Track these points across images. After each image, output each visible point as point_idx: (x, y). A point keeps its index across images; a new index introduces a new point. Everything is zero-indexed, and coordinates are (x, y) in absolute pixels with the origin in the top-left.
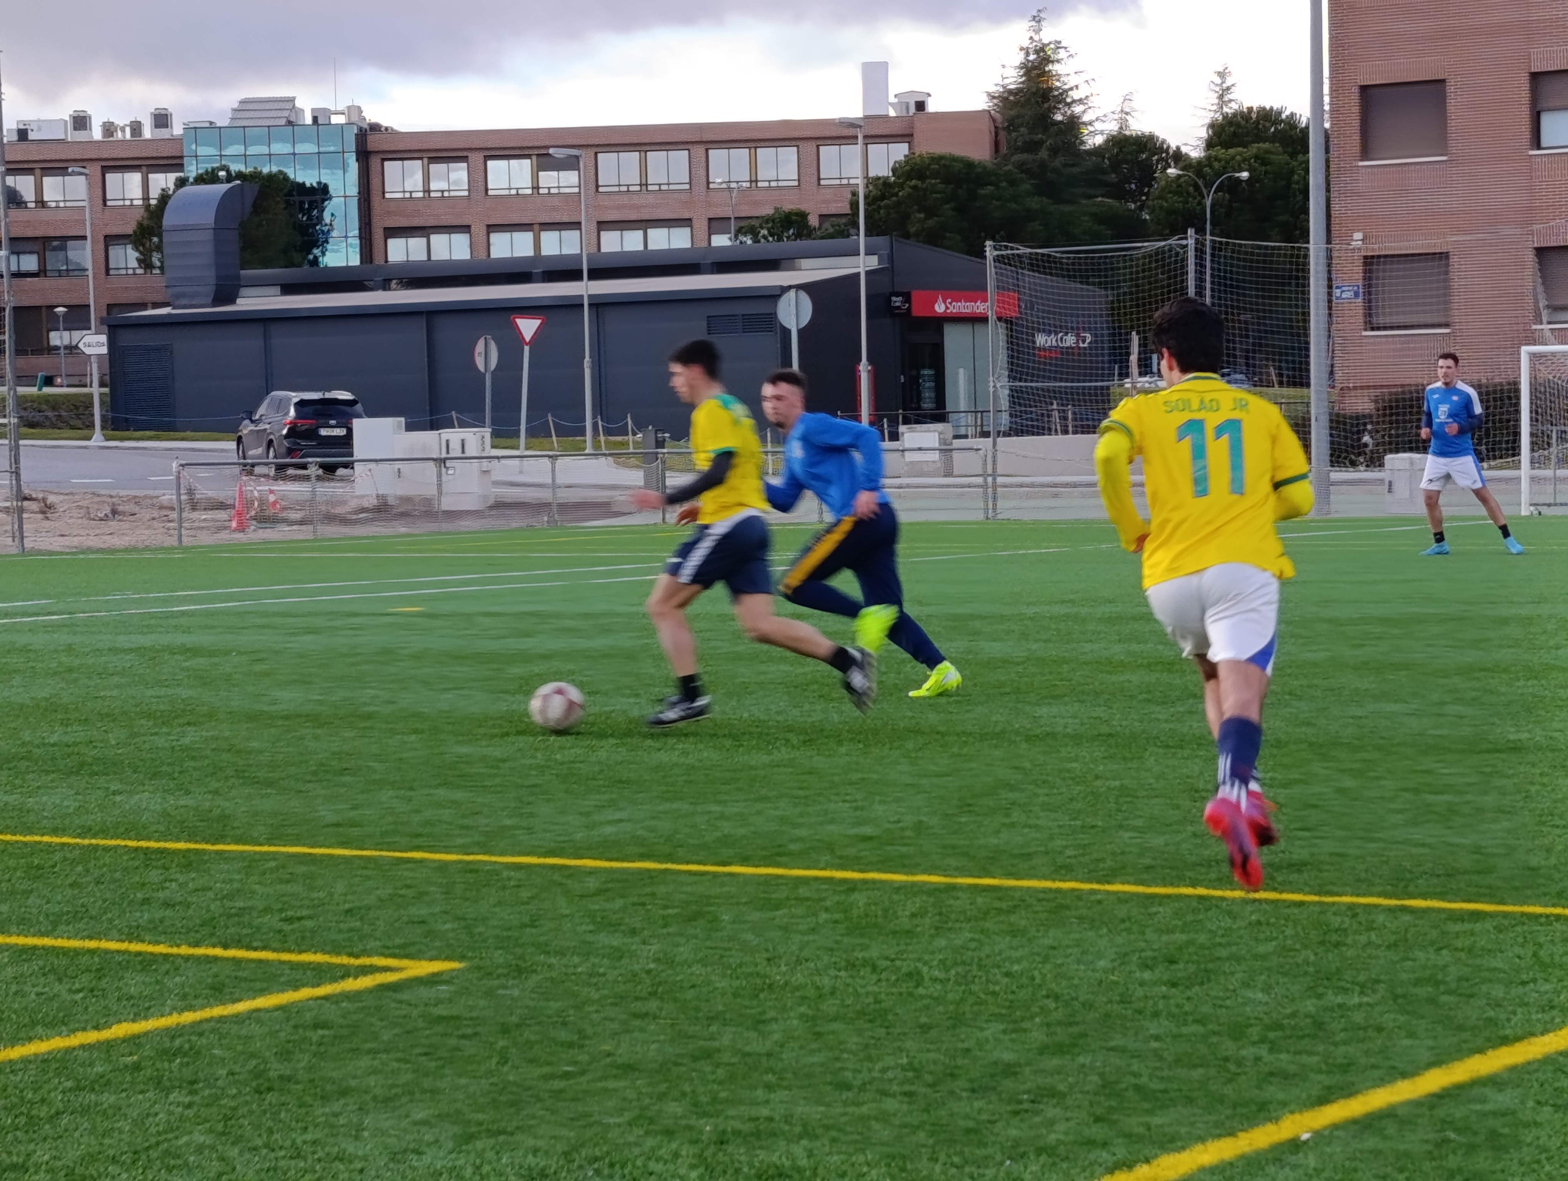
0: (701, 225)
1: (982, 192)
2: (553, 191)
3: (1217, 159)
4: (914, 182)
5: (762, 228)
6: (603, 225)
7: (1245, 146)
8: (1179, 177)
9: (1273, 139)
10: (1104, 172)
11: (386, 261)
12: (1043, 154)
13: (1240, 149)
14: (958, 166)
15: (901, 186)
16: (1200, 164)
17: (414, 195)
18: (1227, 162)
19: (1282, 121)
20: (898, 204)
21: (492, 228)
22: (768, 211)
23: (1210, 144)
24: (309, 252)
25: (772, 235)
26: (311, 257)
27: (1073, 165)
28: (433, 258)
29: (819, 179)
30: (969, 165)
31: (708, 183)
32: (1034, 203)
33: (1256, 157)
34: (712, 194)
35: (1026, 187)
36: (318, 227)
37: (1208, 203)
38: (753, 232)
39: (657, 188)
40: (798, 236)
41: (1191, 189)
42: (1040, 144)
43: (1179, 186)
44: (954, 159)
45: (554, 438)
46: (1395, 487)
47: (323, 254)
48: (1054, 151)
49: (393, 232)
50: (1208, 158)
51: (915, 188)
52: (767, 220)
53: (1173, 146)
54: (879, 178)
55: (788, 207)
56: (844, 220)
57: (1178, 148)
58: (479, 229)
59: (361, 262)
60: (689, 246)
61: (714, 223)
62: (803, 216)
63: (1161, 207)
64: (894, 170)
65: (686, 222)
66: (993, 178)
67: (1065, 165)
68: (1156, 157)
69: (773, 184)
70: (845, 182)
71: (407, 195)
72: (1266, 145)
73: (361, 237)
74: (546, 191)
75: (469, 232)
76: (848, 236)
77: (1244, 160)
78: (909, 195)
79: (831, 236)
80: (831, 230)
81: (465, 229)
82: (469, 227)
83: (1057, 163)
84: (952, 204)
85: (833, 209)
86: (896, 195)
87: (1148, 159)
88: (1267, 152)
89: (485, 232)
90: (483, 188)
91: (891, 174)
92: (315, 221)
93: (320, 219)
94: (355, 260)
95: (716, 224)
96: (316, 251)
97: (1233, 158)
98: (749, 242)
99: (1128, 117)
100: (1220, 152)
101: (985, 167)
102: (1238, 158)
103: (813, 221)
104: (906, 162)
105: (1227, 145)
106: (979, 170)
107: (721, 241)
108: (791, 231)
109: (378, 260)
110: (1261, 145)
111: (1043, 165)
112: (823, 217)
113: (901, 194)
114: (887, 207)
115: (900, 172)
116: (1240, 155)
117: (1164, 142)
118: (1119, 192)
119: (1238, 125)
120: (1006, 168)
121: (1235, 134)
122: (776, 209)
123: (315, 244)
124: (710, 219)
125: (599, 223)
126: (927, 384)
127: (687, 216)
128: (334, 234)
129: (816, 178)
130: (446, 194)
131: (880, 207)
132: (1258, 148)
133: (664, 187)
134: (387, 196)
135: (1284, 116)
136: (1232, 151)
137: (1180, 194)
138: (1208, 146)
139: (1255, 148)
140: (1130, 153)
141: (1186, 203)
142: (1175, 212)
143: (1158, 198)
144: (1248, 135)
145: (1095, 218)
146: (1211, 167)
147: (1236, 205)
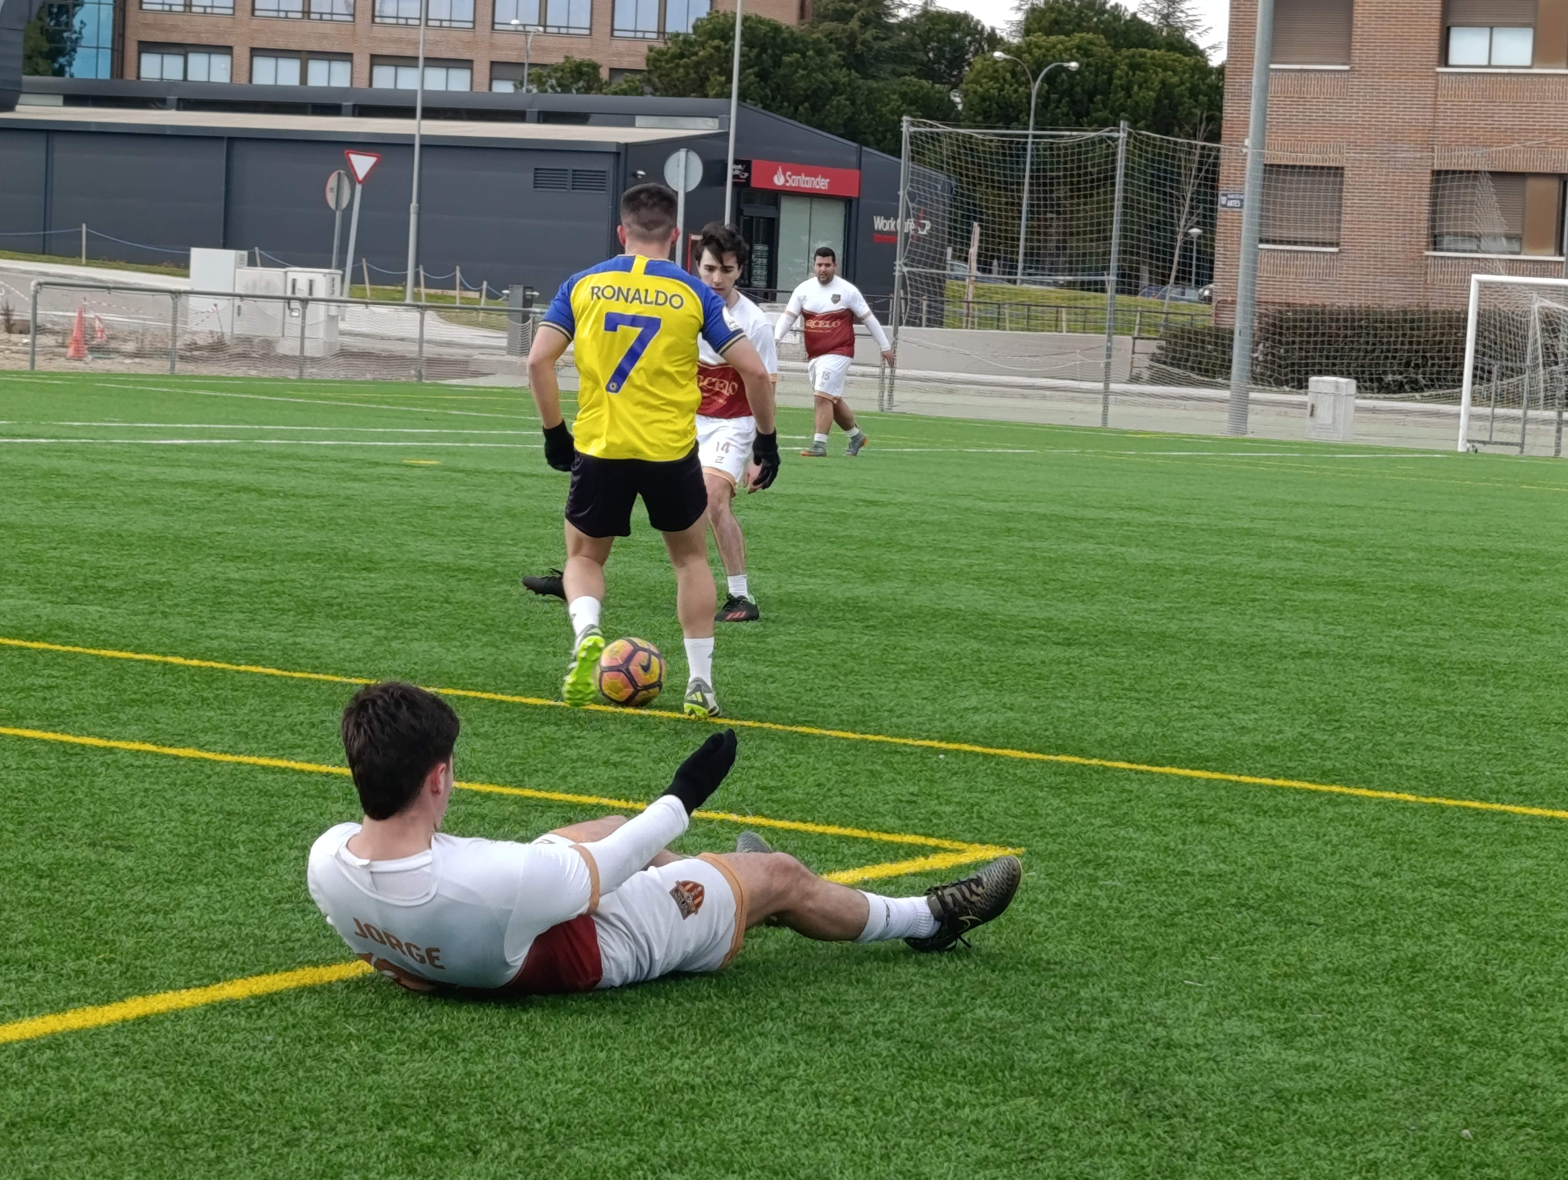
0: (482, 70)
1: (786, 59)
2: (325, 17)
3: (1035, 45)
4: (716, 42)
5: (550, 77)
6: (376, 60)
7: (1067, 34)
8: (1006, 61)
9: (1095, 30)
10: (914, 50)
11: (139, 77)
12: (854, 24)
13: (1062, 37)
14: (764, 28)
15: (703, 45)
16: (1018, 48)
17: (174, 8)
18: (1048, 50)
19: (1105, 11)
20: (698, 64)
21: (255, 52)
22: (557, 59)
23: (1027, 29)
24: (54, 60)
25: (560, 85)
26: (56, 66)
27: (883, 40)
28: (191, 77)
29: (613, 30)
30: (776, 29)
31: (493, 23)
32: (841, 76)
33: (1079, 48)
34: (496, 36)
35: (833, 57)
36: (66, 35)
37: (1034, 92)
38: (539, 81)
39: (437, 23)
40: (588, 90)
41: (1008, 76)
42: (851, 13)
43: (996, 71)
44: (760, 21)
45: (367, 286)
46: (1319, 412)
47: (70, 64)
48: (865, 22)
49: (147, 47)
50: (1029, 45)
51: (717, 48)
52: (555, 68)
53: (988, 29)
54: (677, 35)
55: (578, 57)
56: (639, 77)
57: (993, 30)
58: (241, 52)
59: (112, 76)
60: (466, 88)
61: (496, 69)
62: (595, 67)
63: (975, 92)
64: (695, 28)
65: (466, 64)
66: (800, 45)
67: (876, 38)
68: (969, 38)
69: (563, 31)
70: (640, 35)
71: (167, 8)
72: (1090, 36)
73: (113, 49)
74: (317, 16)
75: (231, 54)
76: (642, 94)
77: (1066, 49)
78: (711, 55)
79: (625, 93)
80: (625, 86)
81: (227, 50)
82: (231, 48)
83: (868, 35)
84: (756, 69)
85: (625, 63)
86: (696, 54)
87: (961, 39)
88: (1090, 43)
89: (247, 54)
90: (249, 7)
91: (690, 31)
92: (63, 27)
93: (69, 25)
94: (104, 73)
95: (498, 69)
96: (62, 60)
97: (1054, 46)
98: (535, 91)
100: (1038, 37)
101: (792, 33)
102: (1060, 46)
103: (604, 74)
104: (709, 20)
105: (1048, 33)
106: (786, 35)
107: (504, 87)
108: (581, 84)
109: (130, 75)
110: (1084, 34)
111: (852, 36)
112: (614, 71)
113: (701, 53)
114: (686, 66)
115: (700, 30)
116: (1062, 43)
117: (978, 22)
118: (927, 72)
119: (1060, 12)
120: (814, 36)
121: (1056, 22)
122: (567, 57)
123: (61, 52)
124: (493, 63)
125: (373, 56)
126: (760, 261)
127: (466, 56)
128: (83, 43)
129: (609, 28)
130: (209, 10)
131: (678, 66)
132: (1082, 38)
133: (445, 24)
134: (145, 6)
135: (1108, 7)
136: (1053, 38)
137: (996, 80)
138: (1027, 32)
139: (1077, 37)
140: (943, 32)
141: (1001, 90)
142: (990, 99)
143: (972, 82)
144: (1069, 22)
145: (904, 96)
146: (1030, 54)
147: (1054, 96)
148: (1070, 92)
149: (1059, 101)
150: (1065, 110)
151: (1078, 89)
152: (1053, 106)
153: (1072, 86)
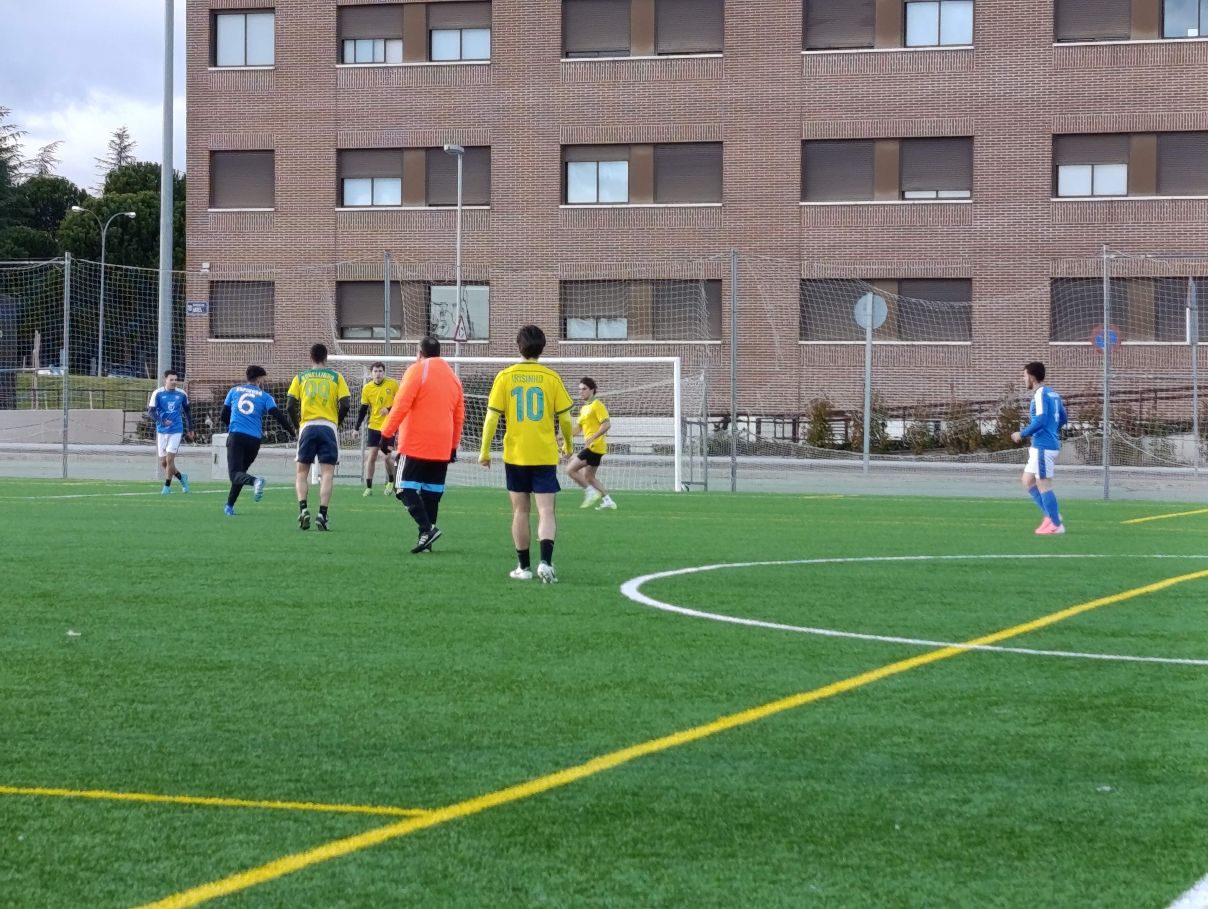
3: (112, 200)
7: (135, 193)
8: (83, 213)
10: (24, 206)
13: (131, 194)
16: (99, 204)
18: (121, 204)
33: (143, 201)
37: (104, 234)
41: (92, 223)
43: (83, 220)
50: (106, 200)
53: (80, 188)
57: (84, 191)
63: (68, 236)
68: (66, 197)
77: (134, 203)
87: (60, 197)
97: (125, 201)
99: (48, 165)
100: (115, 195)
102: (129, 201)
105: (121, 191)
116: (131, 198)
117: (73, 185)
118: (36, 222)
119: (130, 176)
121: (128, 183)
136: (124, 195)
137: (84, 227)
138: (107, 190)
139: (142, 194)
140: (46, 192)
141: (87, 233)
142: (79, 240)
143: (66, 228)
144: (137, 184)
145: (16, 241)
146: (108, 207)
147: (126, 237)
148: (138, 233)
149: (131, 240)
150: (135, 246)
151: (144, 231)
152: (126, 244)
153: (139, 229)
